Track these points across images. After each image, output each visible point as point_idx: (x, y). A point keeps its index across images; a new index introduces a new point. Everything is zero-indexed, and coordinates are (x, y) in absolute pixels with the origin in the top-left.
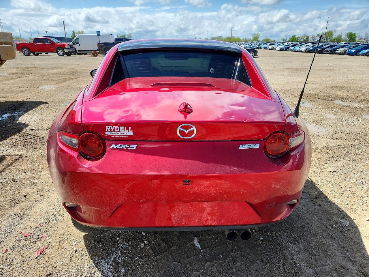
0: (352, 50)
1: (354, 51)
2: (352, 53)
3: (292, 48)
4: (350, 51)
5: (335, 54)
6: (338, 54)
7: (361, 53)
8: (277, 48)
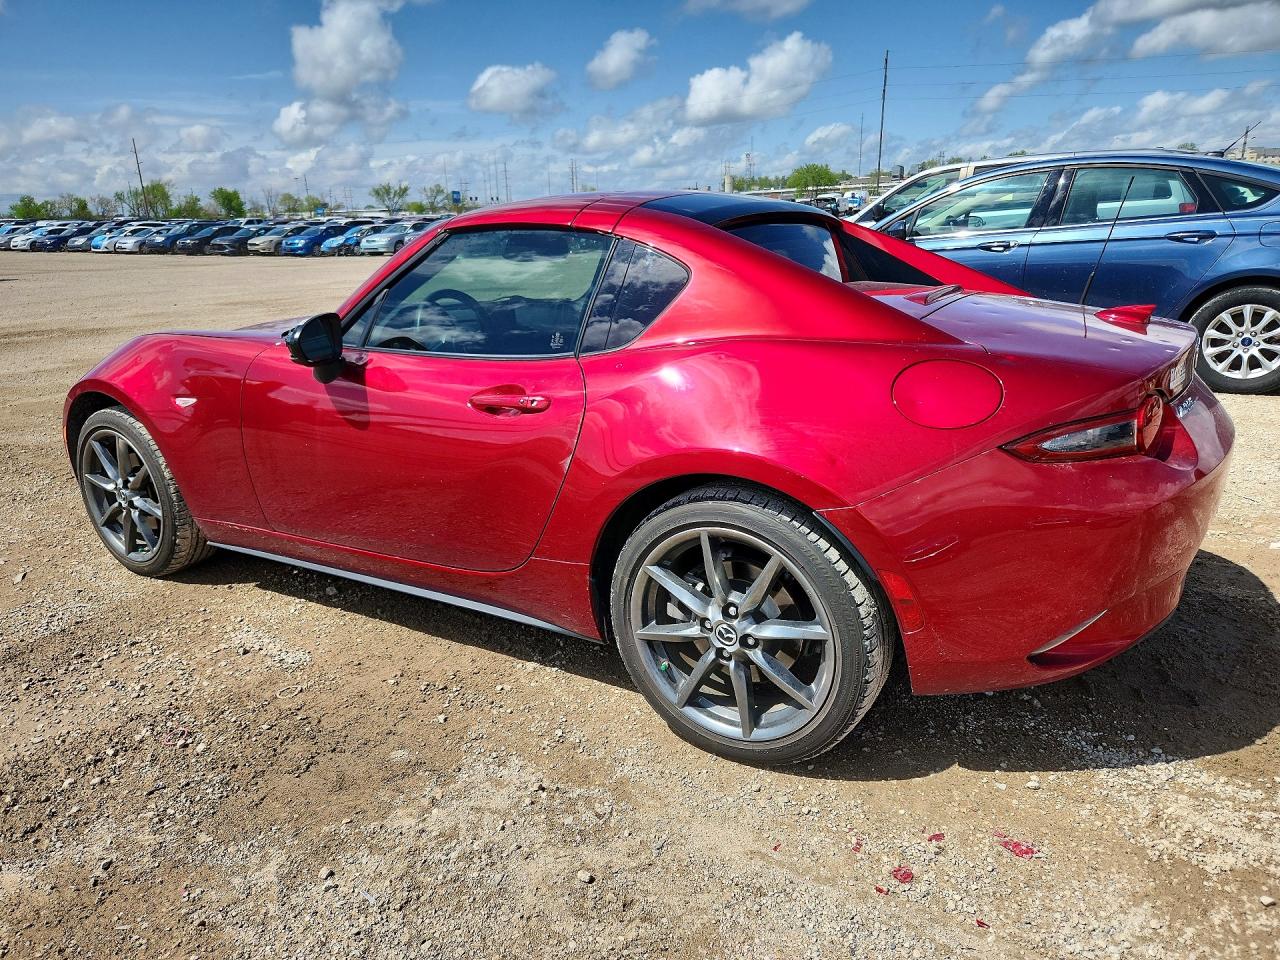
0: (297, 241)
1: (303, 241)
2: (301, 249)
3: (80, 241)
4: (291, 244)
5: (247, 253)
6: (257, 253)
7: (323, 247)
8: (12, 244)
